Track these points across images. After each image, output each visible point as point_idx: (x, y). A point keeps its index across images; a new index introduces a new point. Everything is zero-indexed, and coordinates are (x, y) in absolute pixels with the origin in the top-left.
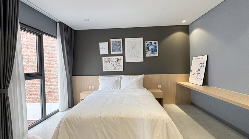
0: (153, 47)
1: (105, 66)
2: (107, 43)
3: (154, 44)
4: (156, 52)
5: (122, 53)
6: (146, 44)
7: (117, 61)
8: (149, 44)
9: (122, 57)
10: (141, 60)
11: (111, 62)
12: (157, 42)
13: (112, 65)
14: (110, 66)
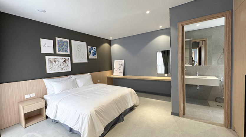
0: (93, 51)
1: (50, 67)
2: (52, 41)
3: (94, 49)
4: (95, 56)
5: (69, 53)
6: (89, 48)
7: (65, 61)
8: (91, 48)
9: (69, 58)
10: (86, 61)
11: (57, 63)
12: (96, 48)
13: (58, 66)
14: (57, 67)
